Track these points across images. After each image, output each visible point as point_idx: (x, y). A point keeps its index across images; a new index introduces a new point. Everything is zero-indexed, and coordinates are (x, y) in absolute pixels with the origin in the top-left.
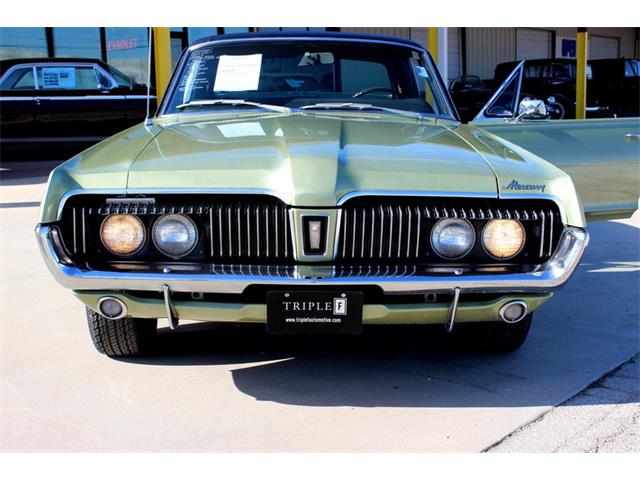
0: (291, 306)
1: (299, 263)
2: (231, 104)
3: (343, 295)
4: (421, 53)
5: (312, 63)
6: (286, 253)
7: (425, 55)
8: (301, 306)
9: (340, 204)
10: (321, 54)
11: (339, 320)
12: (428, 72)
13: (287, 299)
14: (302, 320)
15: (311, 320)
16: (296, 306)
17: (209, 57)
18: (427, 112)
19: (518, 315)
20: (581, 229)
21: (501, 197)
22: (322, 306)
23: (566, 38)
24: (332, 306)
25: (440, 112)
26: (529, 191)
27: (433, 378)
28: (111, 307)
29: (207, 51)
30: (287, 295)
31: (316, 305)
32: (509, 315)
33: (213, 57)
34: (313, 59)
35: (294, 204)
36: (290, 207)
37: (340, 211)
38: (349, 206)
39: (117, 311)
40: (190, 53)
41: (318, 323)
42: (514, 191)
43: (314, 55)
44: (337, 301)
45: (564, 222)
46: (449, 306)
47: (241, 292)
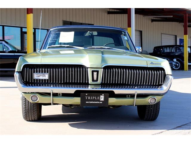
0: (88, 98)
1: (90, 85)
2: (65, 46)
3: (103, 95)
4: (125, 32)
5: (90, 35)
6: (87, 82)
7: (126, 33)
8: (90, 98)
9: (102, 67)
10: (93, 32)
11: (102, 102)
12: (127, 38)
13: (87, 96)
14: (91, 102)
15: (93, 102)
16: (89, 98)
17: (57, 32)
18: (127, 50)
19: (154, 102)
20: (171, 75)
21: (148, 67)
22: (97, 98)
23: (181, 38)
24: (100, 98)
25: (131, 50)
26: (156, 65)
27: (129, 125)
28: (34, 98)
29: (56, 31)
30: (87, 94)
31: (95, 97)
32: (152, 102)
33: (58, 32)
34: (91, 33)
35: (89, 67)
36: (88, 68)
37: (102, 69)
38: (105, 68)
39: (36, 99)
40: (51, 31)
41: (95, 103)
42: (152, 65)
43: (91, 32)
44: (101, 96)
45: (166, 74)
46: (134, 99)
47: (73, 93)
